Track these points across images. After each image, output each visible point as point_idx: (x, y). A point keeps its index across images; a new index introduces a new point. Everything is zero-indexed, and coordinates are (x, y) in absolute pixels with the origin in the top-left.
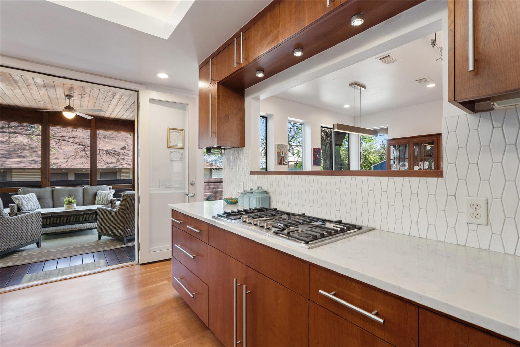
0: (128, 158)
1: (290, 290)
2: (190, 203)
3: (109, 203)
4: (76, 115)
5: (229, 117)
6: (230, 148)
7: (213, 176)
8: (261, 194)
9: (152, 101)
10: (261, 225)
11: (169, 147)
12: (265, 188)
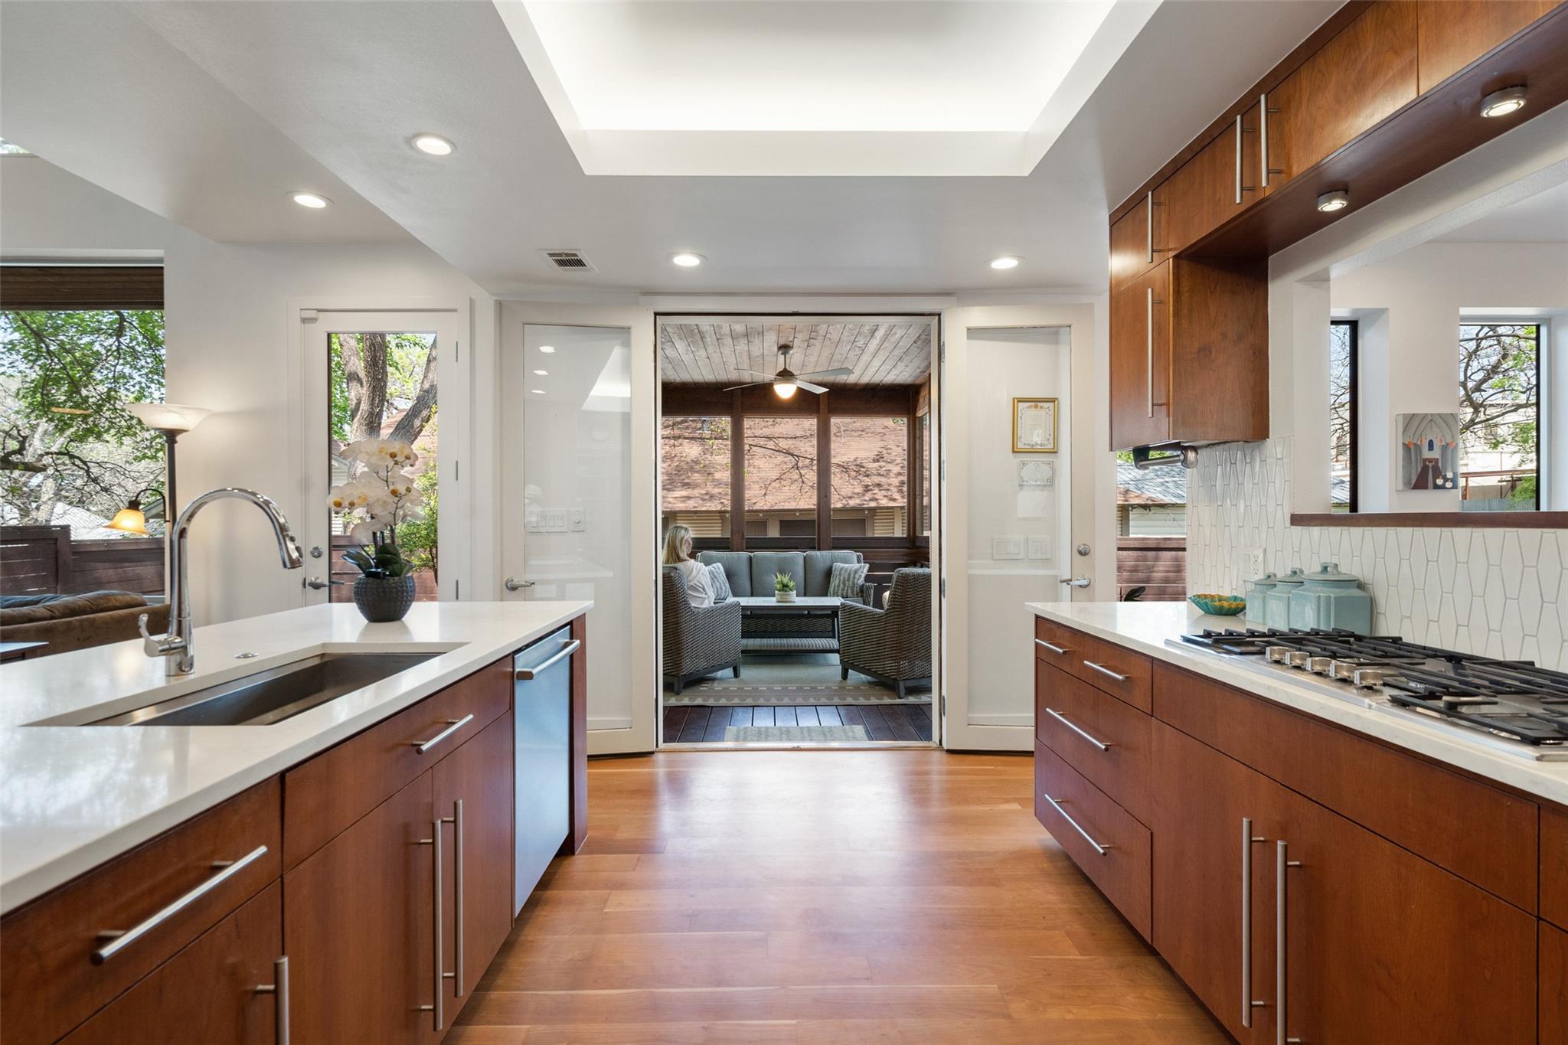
0: (889, 481)
1: (1456, 878)
2: (1077, 605)
3: (857, 594)
4: (799, 389)
5: (1210, 352)
6: (1213, 445)
7: (1131, 530)
8: (1337, 588)
9: (973, 333)
10: (1339, 676)
11: (1016, 450)
12: (1350, 569)
